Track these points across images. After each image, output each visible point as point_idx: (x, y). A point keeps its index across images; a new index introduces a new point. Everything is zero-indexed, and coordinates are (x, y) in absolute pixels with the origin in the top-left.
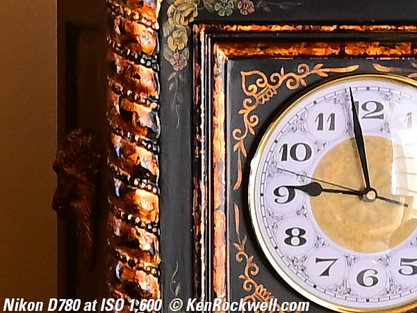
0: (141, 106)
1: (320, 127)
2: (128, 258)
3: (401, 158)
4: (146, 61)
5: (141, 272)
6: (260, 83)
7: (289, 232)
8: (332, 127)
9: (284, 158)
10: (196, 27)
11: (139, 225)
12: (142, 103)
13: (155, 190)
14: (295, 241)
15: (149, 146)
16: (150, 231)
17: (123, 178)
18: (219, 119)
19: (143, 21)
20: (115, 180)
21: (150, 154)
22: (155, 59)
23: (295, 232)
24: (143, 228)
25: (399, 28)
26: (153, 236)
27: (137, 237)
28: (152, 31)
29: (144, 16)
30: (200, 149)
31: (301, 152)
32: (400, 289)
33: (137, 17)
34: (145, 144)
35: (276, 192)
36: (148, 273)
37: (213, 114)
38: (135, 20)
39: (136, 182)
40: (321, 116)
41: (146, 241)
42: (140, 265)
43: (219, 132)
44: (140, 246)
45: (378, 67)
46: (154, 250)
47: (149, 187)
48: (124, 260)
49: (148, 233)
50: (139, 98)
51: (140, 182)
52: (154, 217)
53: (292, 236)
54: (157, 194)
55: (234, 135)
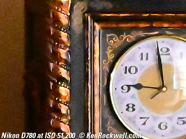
0: (62, 49)
1: (142, 59)
2: (56, 117)
3: (178, 73)
4: (64, 30)
5: (62, 123)
6: (115, 39)
7: (127, 105)
8: (147, 59)
9: (126, 73)
10: (86, 15)
11: (61, 102)
12: (62, 48)
13: (68, 87)
14: (131, 109)
15: (65, 67)
16: (66, 105)
17: (54, 82)
18: (97, 55)
19: (63, 12)
20: (50, 82)
21: (66, 71)
22: (68, 29)
23: (131, 106)
24: (62, 104)
25: (177, 15)
26: (67, 107)
27: (60, 108)
28: (67, 16)
29: (63, 9)
30: (88, 69)
31: (133, 70)
32: (177, 131)
33: (60, 10)
34: (64, 67)
35: (122, 88)
36: (65, 124)
37: (94, 53)
38: (59, 11)
39: (60, 83)
40: (142, 54)
41: (64, 109)
42: (62, 120)
43: (97, 61)
44: (61, 112)
45: (167, 32)
46: (68, 113)
47: (65, 86)
48: (54, 118)
49: (65, 106)
50: (61, 46)
51: (62, 84)
52: (68, 99)
53: (129, 107)
54: (69, 89)
55: (103, 62)
